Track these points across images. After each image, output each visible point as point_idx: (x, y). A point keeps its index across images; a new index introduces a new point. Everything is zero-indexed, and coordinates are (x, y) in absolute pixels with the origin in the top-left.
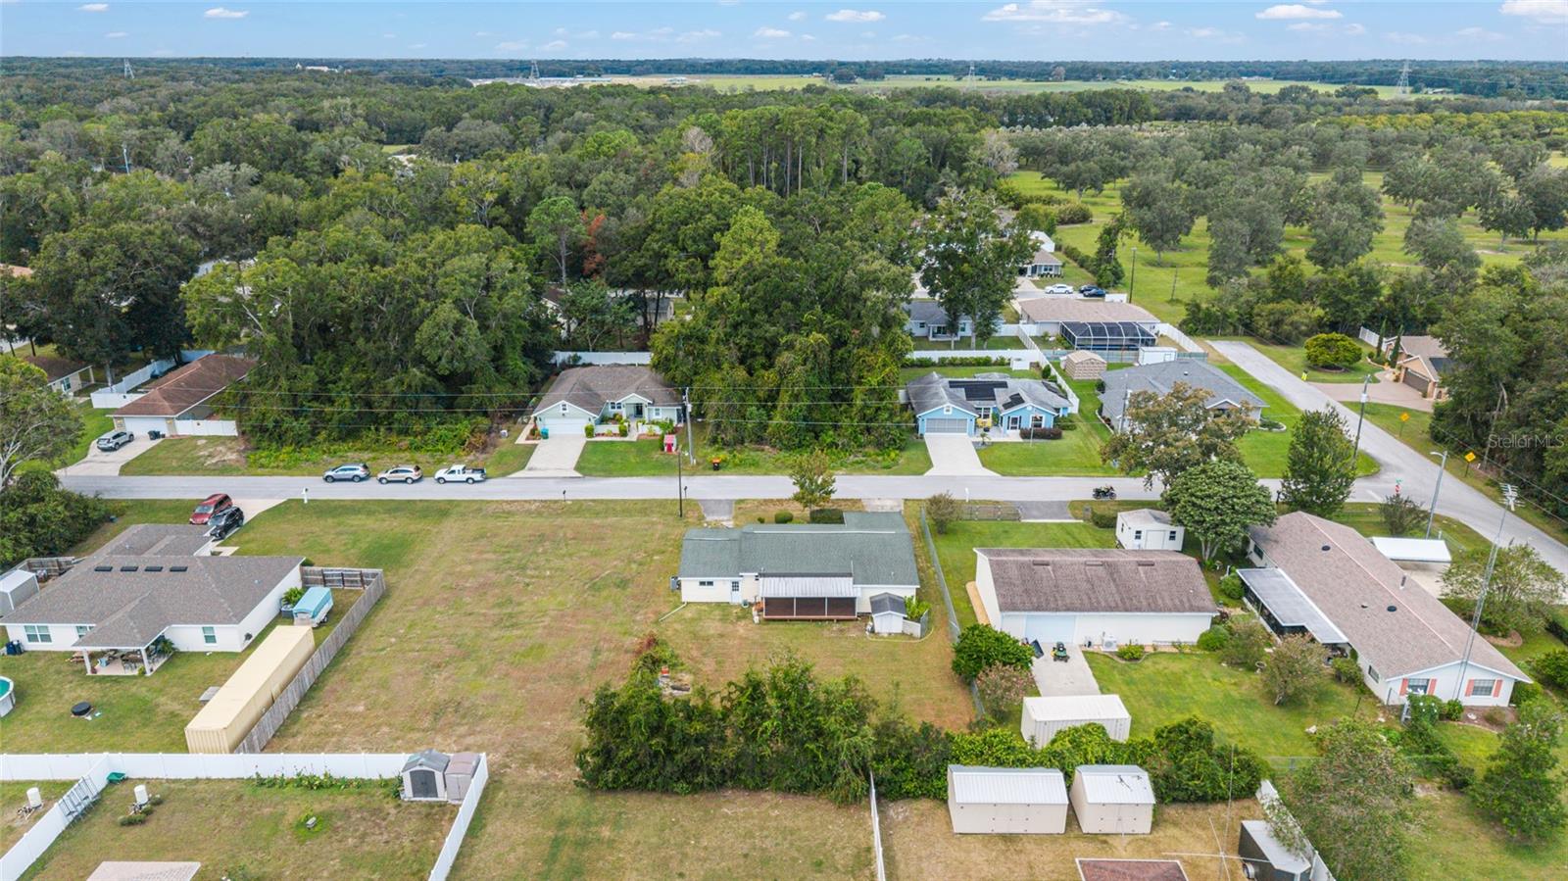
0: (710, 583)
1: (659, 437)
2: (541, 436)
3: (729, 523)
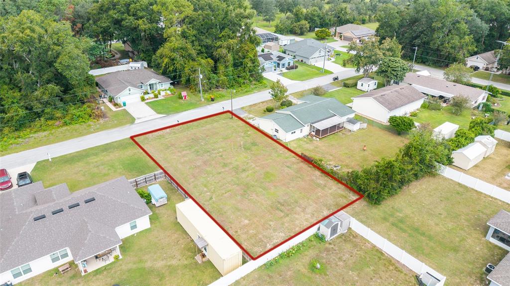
0: (295, 132)
1: (172, 95)
2: (123, 105)
3: (251, 116)
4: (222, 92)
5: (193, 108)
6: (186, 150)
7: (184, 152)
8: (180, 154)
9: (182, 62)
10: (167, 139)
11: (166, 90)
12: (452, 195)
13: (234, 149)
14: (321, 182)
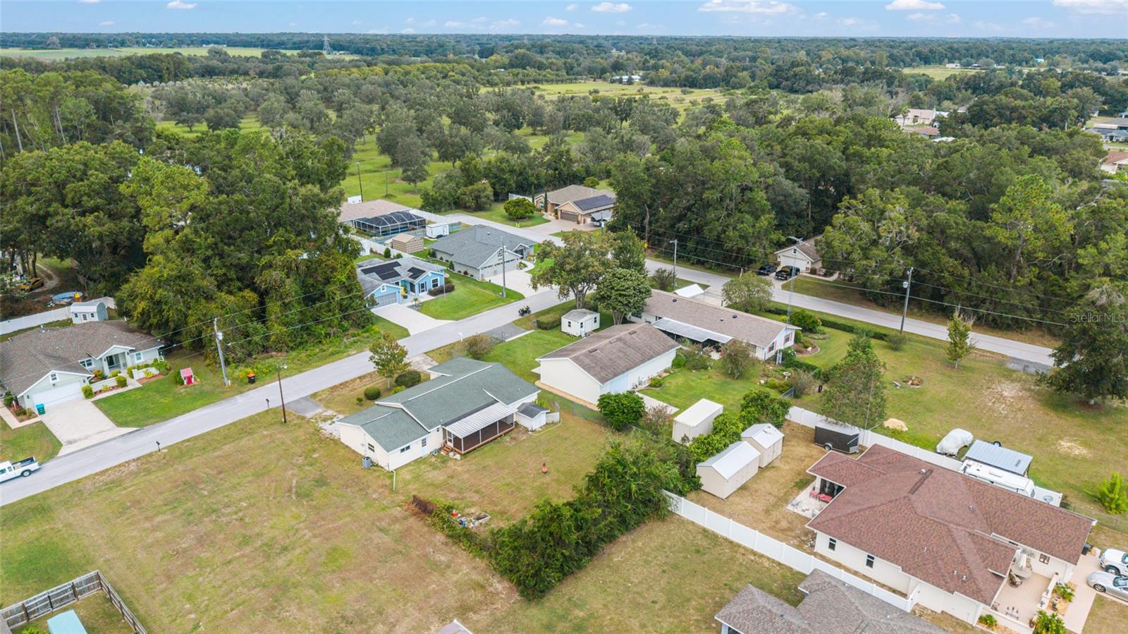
0: (408, 448)
1: (162, 377)
2: (37, 412)
3: (330, 413)
4: (277, 359)
5: (203, 405)
6: (164, 513)
7: (160, 518)
8: (147, 525)
9: (181, 306)
10: (125, 489)
11: (147, 366)
12: (685, 557)
13: (274, 498)
14: (443, 558)
